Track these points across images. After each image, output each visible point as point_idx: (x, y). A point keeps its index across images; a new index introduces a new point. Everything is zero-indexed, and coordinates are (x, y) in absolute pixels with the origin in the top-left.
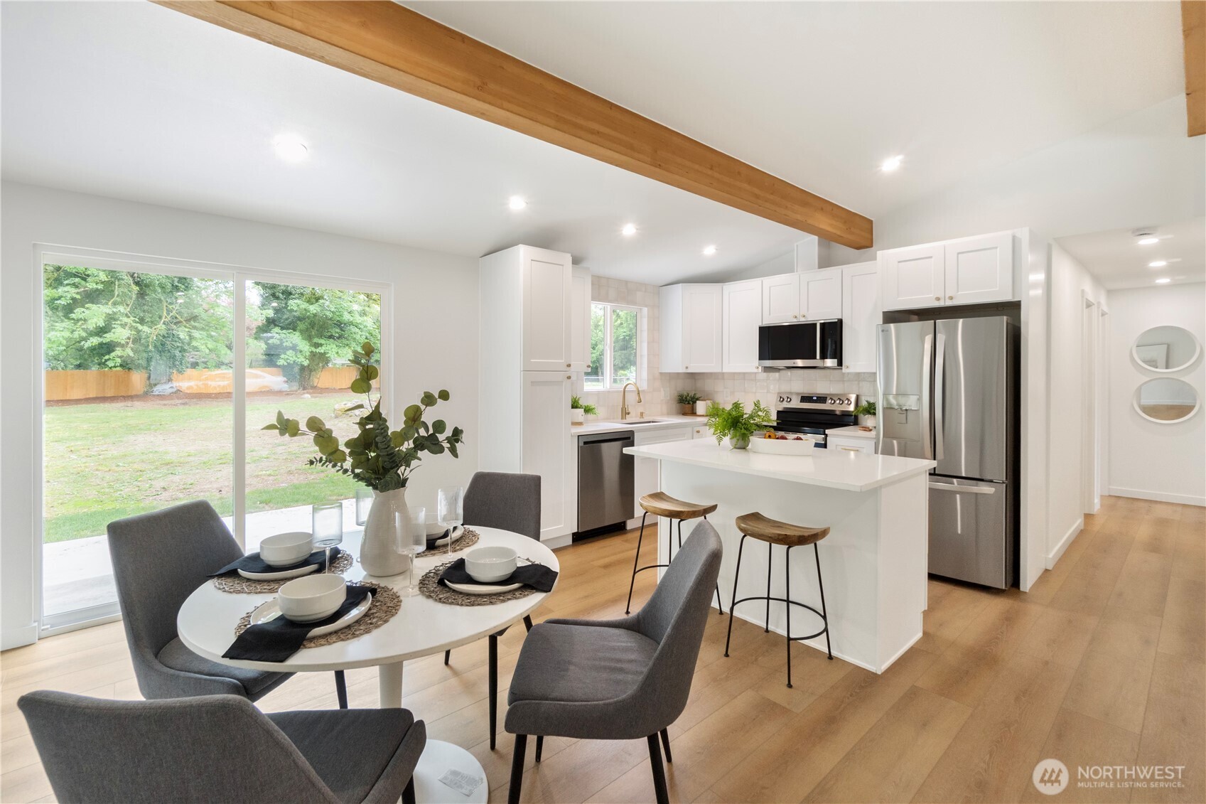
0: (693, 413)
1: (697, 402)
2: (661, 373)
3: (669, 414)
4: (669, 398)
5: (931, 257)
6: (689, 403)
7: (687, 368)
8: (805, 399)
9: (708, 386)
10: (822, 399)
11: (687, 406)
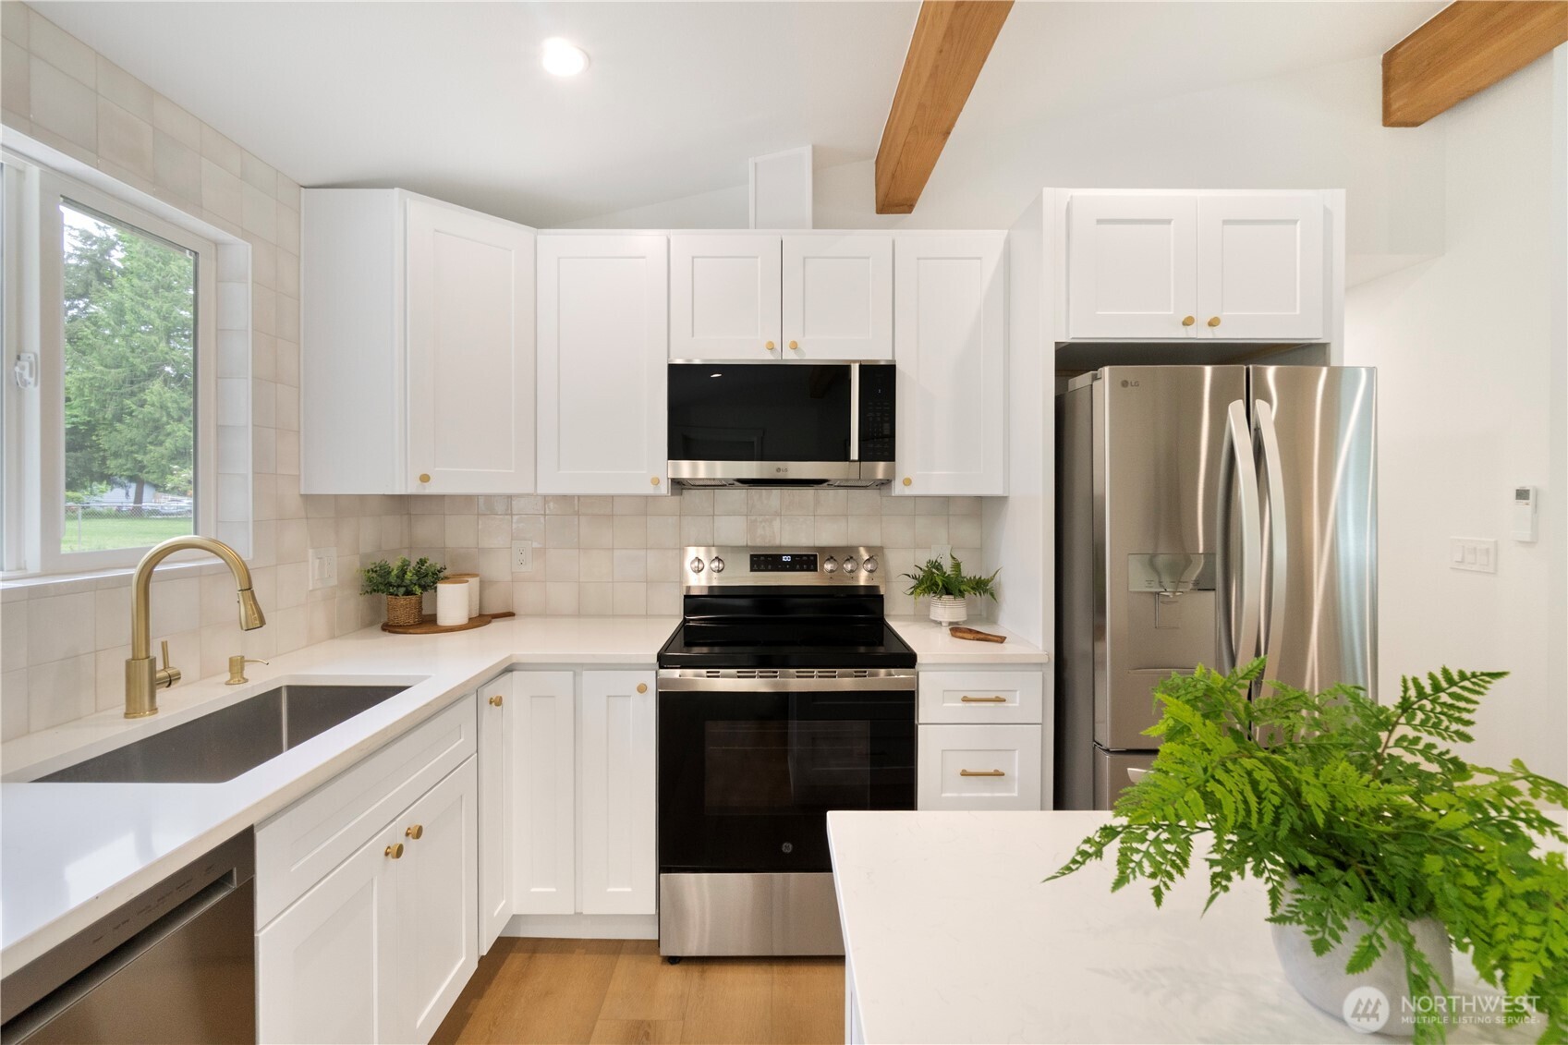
0: (427, 622)
1: (442, 587)
2: (307, 498)
3: (337, 632)
4: (334, 582)
5: (1168, 222)
6: (409, 593)
7: (425, 478)
8: (764, 561)
9: (456, 535)
10: (805, 561)
11: (402, 601)
